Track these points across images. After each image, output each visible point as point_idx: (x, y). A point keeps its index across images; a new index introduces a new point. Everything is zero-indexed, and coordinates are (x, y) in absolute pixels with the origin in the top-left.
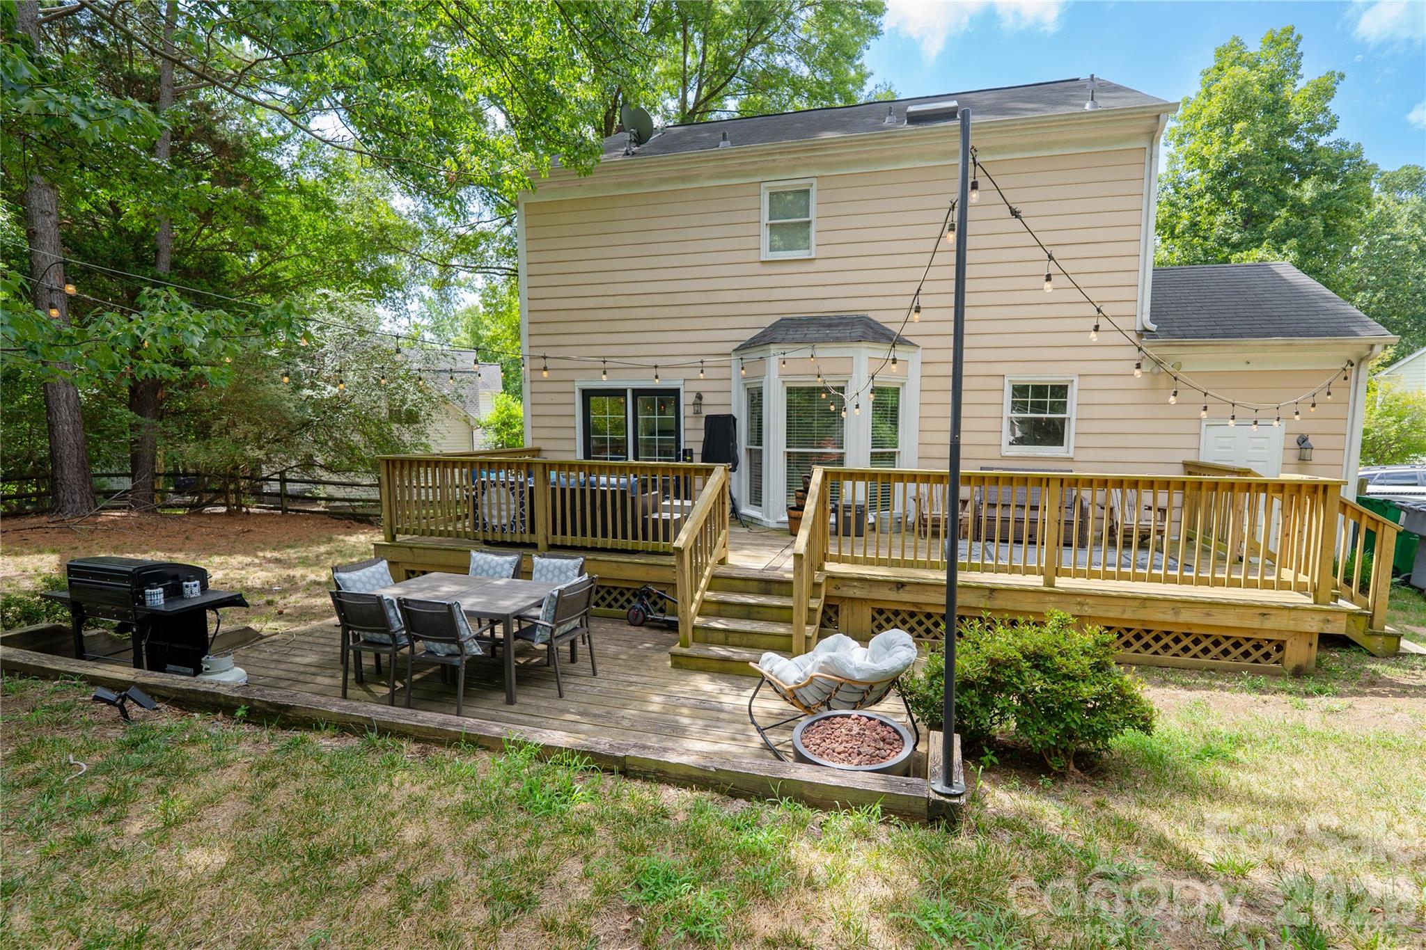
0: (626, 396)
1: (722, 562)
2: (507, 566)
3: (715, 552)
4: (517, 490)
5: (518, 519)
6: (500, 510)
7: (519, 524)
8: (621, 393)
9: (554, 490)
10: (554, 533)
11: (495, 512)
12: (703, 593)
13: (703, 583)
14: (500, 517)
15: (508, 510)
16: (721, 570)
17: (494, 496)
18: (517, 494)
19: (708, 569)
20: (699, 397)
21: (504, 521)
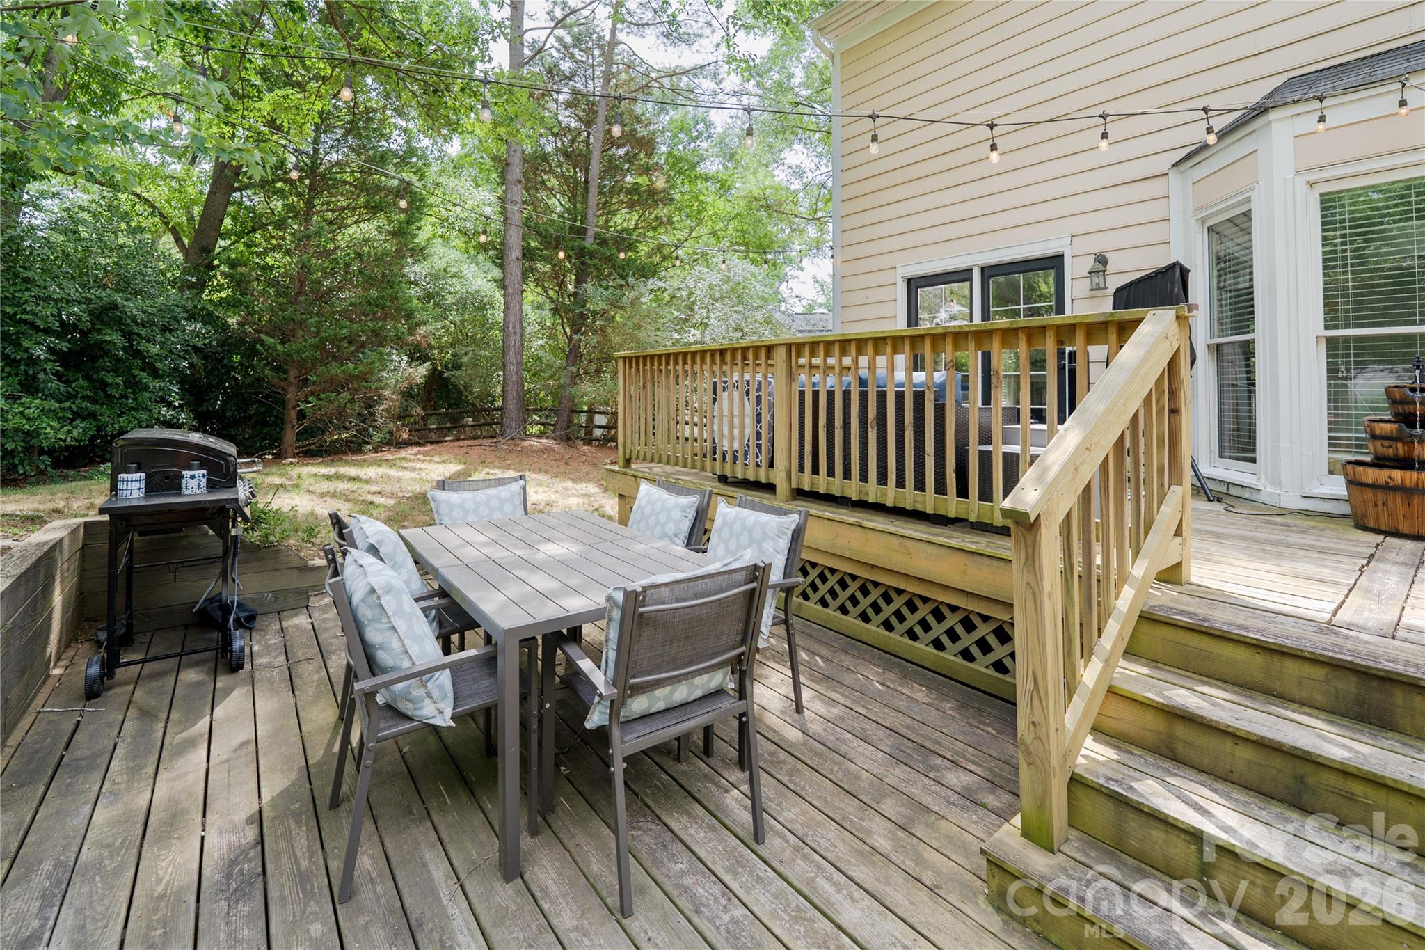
0: (970, 279)
1: (1171, 575)
2: (677, 514)
3: (1149, 544)
4: (753, 394)
5: (753, 444)
6: (732, 427)
7: (753, 450)
8: (963, 275)
9: (802, 394)
10: (801, 469)
11: (726, 430)
12: (1108, 664)
13: (1113, 633)
14: (732, 439)
15: (743, 427)
16: (1164, 597)
17: (726, 403)
18: (753, 400)
19: (1128, 593)
20: (1102, 260)
21: (736, 446)
